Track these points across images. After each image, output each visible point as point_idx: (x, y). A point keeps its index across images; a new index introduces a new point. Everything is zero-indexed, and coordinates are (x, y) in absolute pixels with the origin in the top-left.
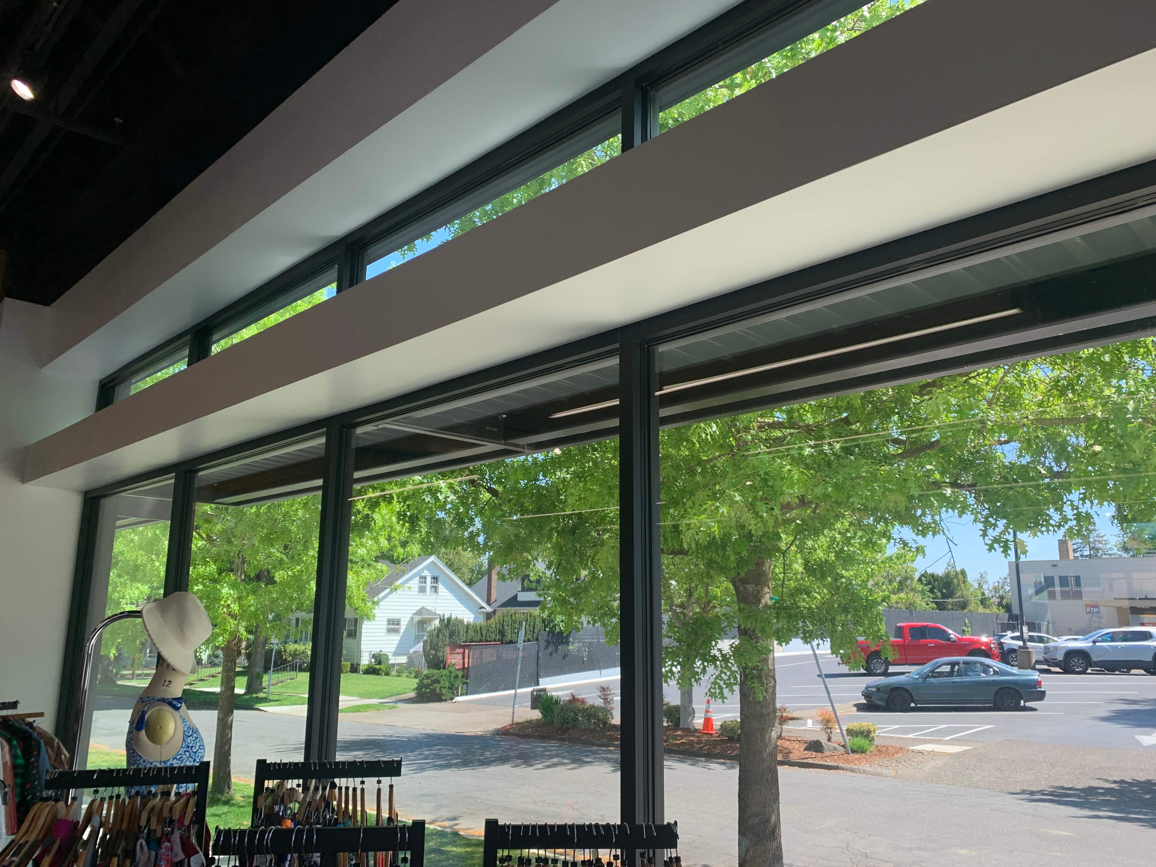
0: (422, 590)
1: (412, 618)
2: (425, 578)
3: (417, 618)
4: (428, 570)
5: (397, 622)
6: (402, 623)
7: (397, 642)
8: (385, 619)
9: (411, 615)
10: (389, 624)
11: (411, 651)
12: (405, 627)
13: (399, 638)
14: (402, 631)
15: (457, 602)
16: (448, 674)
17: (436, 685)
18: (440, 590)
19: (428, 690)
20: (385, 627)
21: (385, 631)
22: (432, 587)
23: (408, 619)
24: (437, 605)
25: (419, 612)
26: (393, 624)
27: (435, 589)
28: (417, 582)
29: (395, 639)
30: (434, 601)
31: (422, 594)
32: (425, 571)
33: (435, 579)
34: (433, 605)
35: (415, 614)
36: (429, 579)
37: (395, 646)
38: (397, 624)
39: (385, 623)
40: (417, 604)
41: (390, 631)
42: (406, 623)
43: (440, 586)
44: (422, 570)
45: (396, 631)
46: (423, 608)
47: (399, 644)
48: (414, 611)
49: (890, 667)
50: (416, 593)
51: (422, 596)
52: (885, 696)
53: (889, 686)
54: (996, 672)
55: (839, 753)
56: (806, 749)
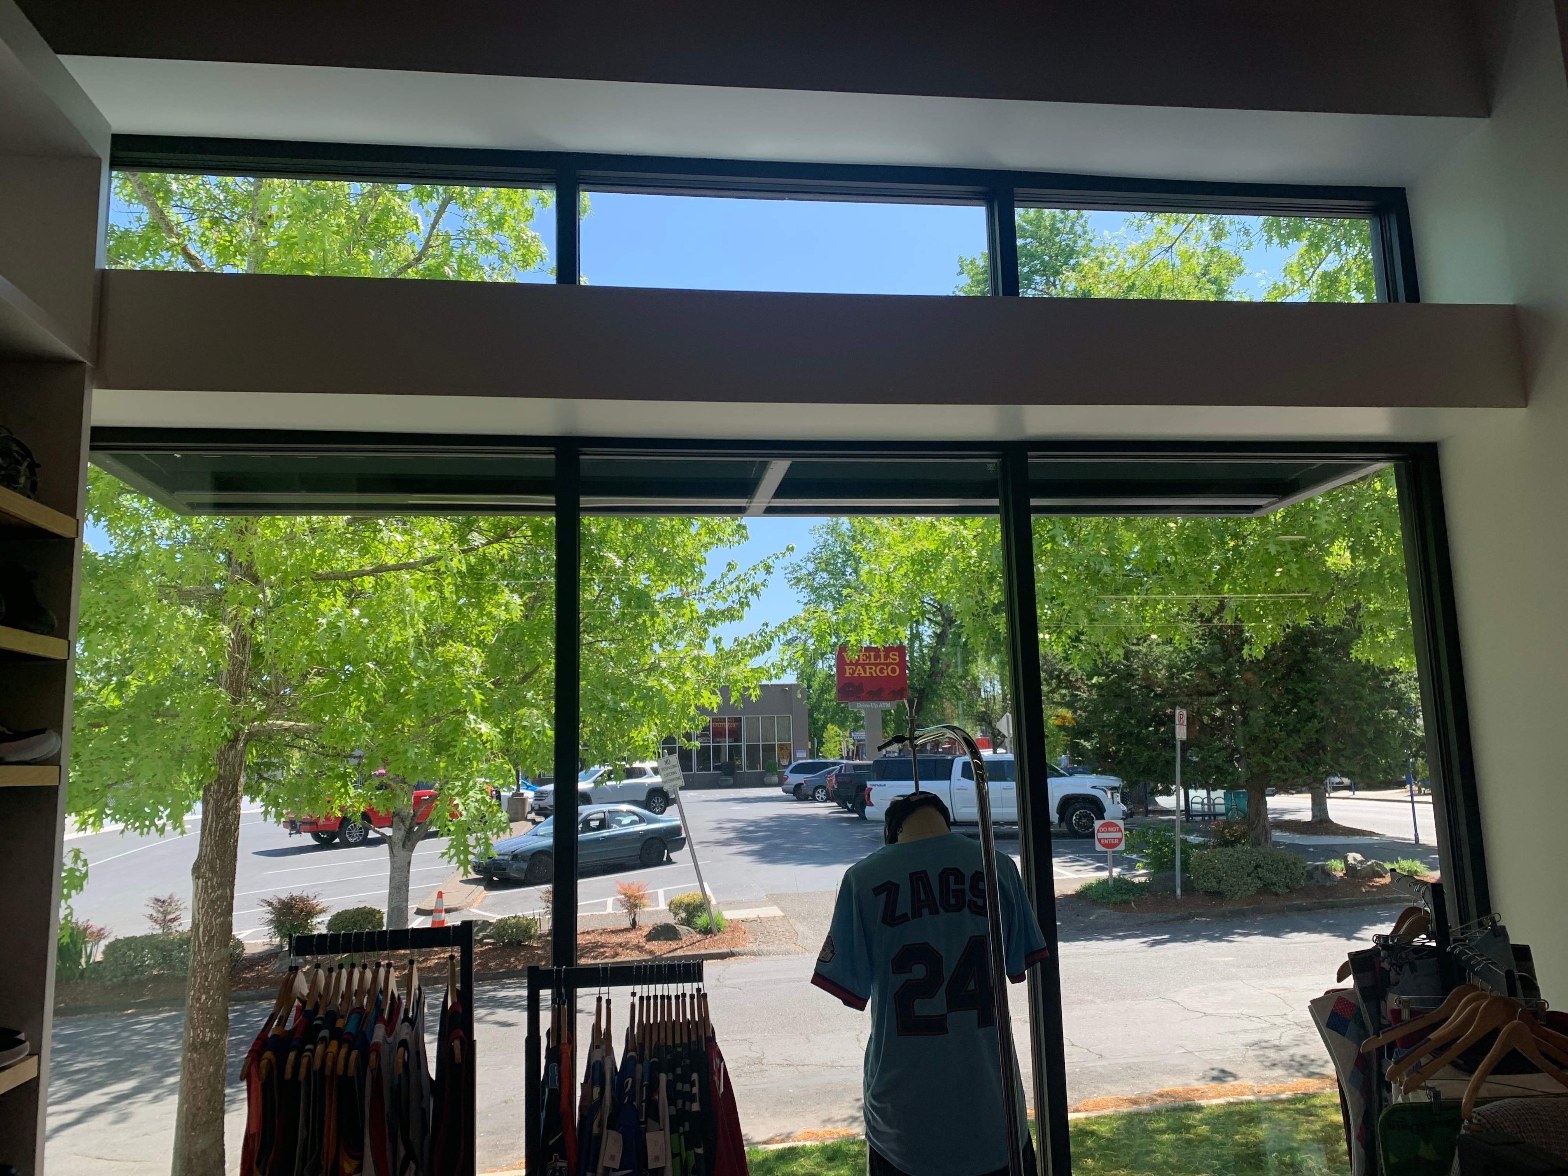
52: (525, 866)
53: (529, 850)
54: (642, 820)
55: (699, 937)
56: (650, 937)
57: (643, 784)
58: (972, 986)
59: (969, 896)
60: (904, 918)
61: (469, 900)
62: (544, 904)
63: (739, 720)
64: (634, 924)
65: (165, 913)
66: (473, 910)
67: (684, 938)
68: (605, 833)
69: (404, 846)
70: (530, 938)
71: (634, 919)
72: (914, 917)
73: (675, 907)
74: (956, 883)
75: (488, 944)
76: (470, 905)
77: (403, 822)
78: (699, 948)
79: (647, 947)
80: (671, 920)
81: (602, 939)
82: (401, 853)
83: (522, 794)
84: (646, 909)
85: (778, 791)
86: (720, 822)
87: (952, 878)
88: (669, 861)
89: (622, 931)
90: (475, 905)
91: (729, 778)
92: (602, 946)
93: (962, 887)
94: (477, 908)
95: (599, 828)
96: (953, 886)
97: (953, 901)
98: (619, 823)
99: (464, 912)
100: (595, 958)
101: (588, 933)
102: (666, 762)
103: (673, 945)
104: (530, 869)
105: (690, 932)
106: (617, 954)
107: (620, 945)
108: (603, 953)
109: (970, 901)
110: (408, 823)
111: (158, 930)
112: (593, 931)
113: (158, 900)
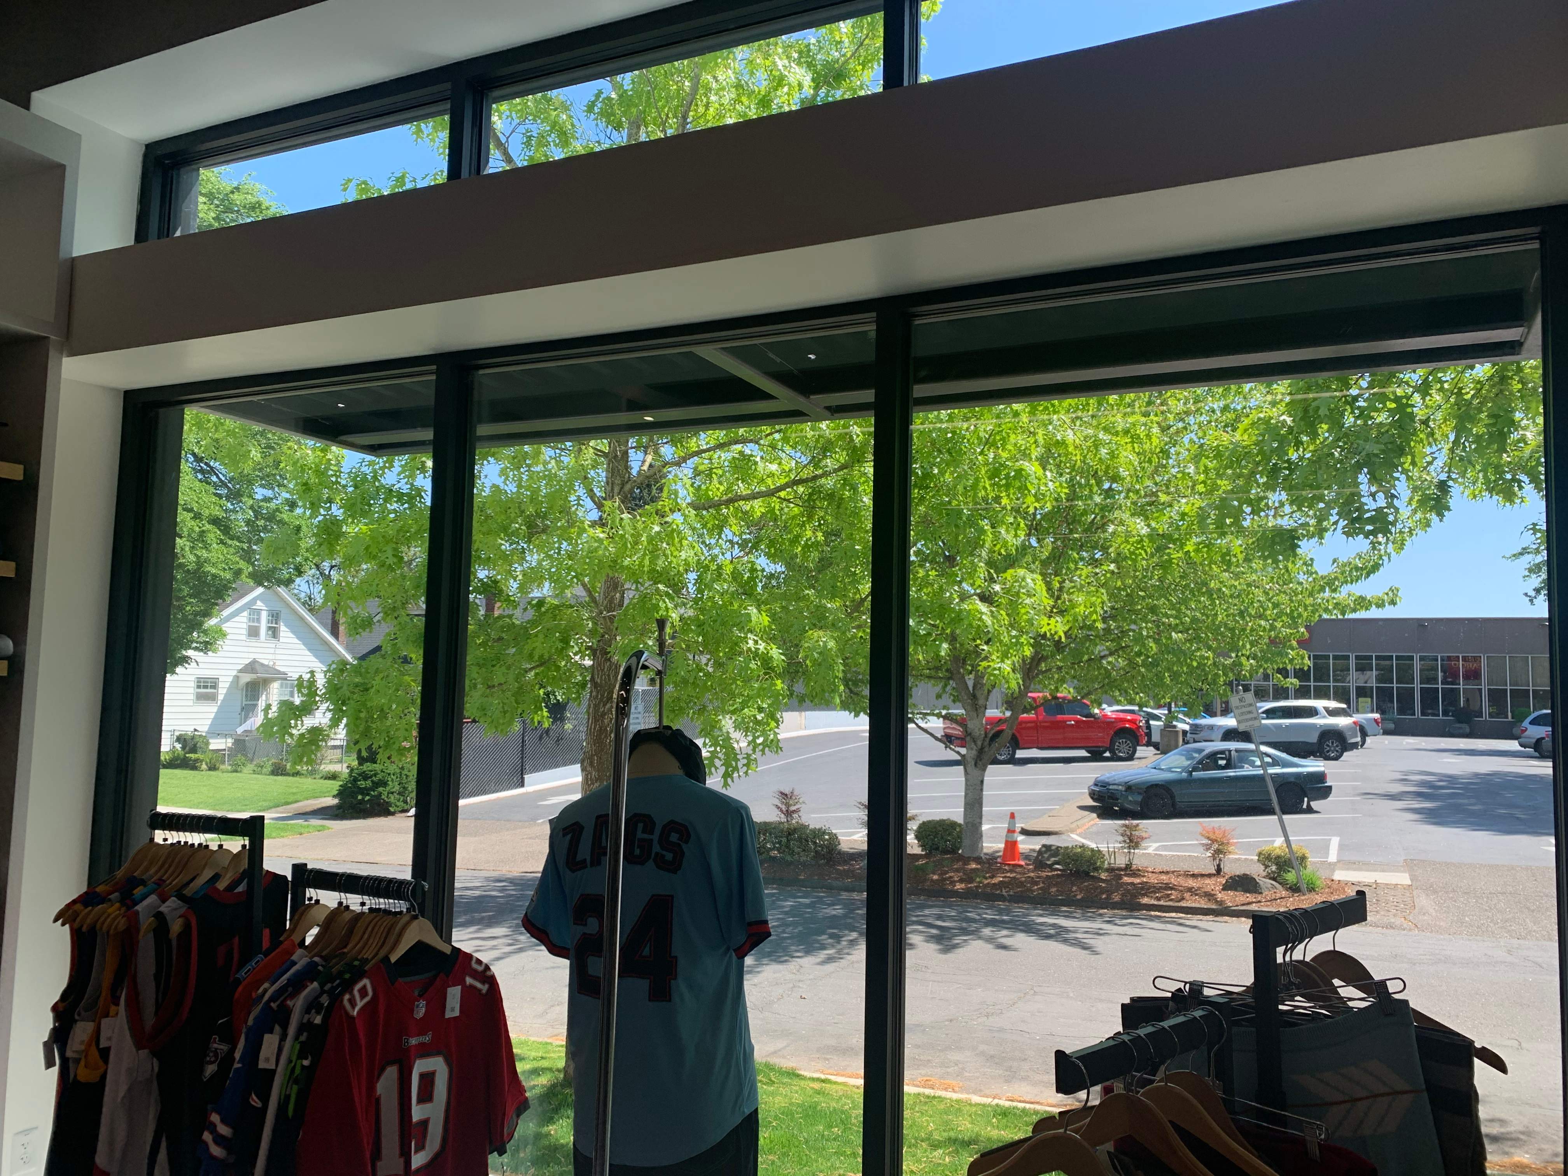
0: (253, 632)
1: (237, 678)
2: (259, 614)
3: (247, 678)
4: (262, 601)
5: (213, 684)
6: (220, 685)
7: (212, 716)
8: (193, 678)
9: (235, 673)
10: (199, 687)
11: (240, 730)
12: (225, 691)
13: (215, 709)
14: (221, 697)
15: (308, 653)
16: (398, 771)
17: (381, 789)
18: (282, 634)
19: (367, 798)
20: (192, 690)
21: (192, 697)
22: (270, 628)
23: (230, 679)
24: (278, 657)
25: (251, 667)
26: (206, 687)
27: (274, 633)
28: (245, 620)
29: (210, 710)
30: (272, 651)
31: (253, 639)
32: (259, 603)
33: (275, 617)
34: (270, 657)
35: (240, 671)
36: (264, 616)
37: (209, 722)
38: (212, 687)
39: (193, 684)
40: (246, 655)
41: (200, 697)
42: (227, 685)
43: (283, 629)
44: (254, 601)
45: (212, 698)
46: (254, 662)
47: (214, 718)
48: (240, 667)
49: (1018, 752)
50: (244, 637)
51: (253, 642)
52: (1139, 798)
53: (1143, 783)
54: (1276, 762)
55: (1284, 893)
56: (1226, 887)
57: (1314, 726)
58: (646, 951)
59: (656, 848)
60: (582, 865)
61: (1073, 826)
62: (1121, 838)
63: (1477, 659)
64: (1219, 870)
65: (788, 805)
66: (1074, 836)
67: (1265, 893)
68: (1231, 773)
69: (976, 765)
70: (1096, 869)
71: (1219, 866)
72: (592, 865)
73: (1266, 858)
74: (644, 831)
75: (1057, 870)
76: (1072, 831)
77: (975, 742)
78: (1279, 905)
79: (1220, 896)
80: (1257, 871)
81: (1174, 880)
82: (975, 772)
83: (1175, 727)
84: (1231, 856)
85: (1513, 745)
86: (1407, 773)
87: (640, 826)
88: (1310, 810)
89: (1202, 875)
90: (1078, 831)
91: (1464, 725)
92: (1172, 889)
93: (651, 837)
94: (1079, 835)
95: (1227, 767)
96: (640, 835)
97: (637, 852)
98: (1252, 764)
99: (1063, 837)
100: (1158, 899)
101: (1167, 873)
102: (1241, 700)
103: (1250, 897)
104: (1144, 804)
105: (1273, 887)
106: (1183, 899)
107: (1190, 889)
108: (1168, 895)
109: (657, 854)
110: (979, 743)
111: (783, 818)
112: (1173, 872)
113: (782, 793)
